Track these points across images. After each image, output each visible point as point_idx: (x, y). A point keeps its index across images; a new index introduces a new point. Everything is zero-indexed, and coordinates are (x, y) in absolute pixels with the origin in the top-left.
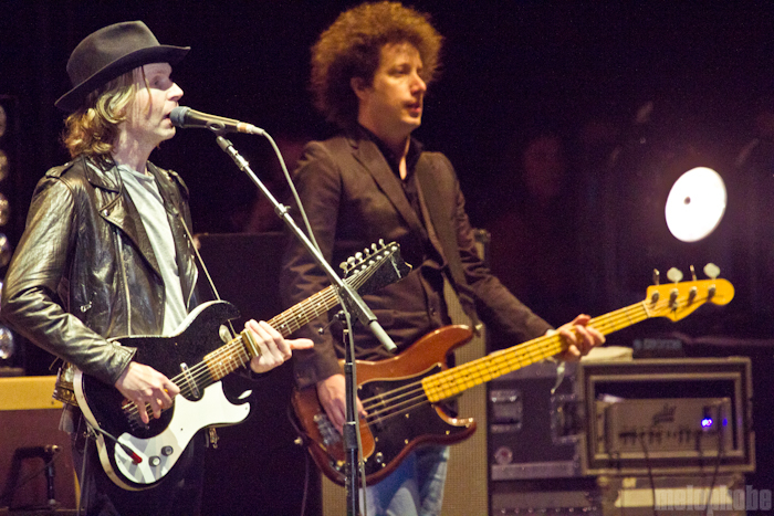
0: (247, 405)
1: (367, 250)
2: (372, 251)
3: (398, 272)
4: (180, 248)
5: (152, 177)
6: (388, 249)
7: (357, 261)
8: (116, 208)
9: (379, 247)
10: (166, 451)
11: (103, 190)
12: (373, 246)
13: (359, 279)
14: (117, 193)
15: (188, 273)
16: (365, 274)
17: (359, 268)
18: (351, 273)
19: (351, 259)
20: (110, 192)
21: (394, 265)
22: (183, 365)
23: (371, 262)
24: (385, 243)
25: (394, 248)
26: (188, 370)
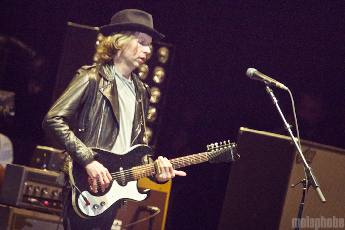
0: (146, 195)
1: (221, 143)
2: (223, 144)
3: (233, 157)
4: (136, 118)
5: (132, 82)
6: (231, 145)
7: (215, 146)
8: (108, 88)
9: (227, 143)
10: (102, 204)
11: (105, 79)
12: (225, 142)
13: (214, 154)
14: (111, 82)
15: (137, 130)
16: (217, 153)
17: (215, 149)
18: (210, 151)
19: (212, 145)
20: (108, 81)
21: (232, 153)
22: (121, 169)
23: (221, 149)
24: (231, 142)
25: (234, 146)
26: (123, 171)
